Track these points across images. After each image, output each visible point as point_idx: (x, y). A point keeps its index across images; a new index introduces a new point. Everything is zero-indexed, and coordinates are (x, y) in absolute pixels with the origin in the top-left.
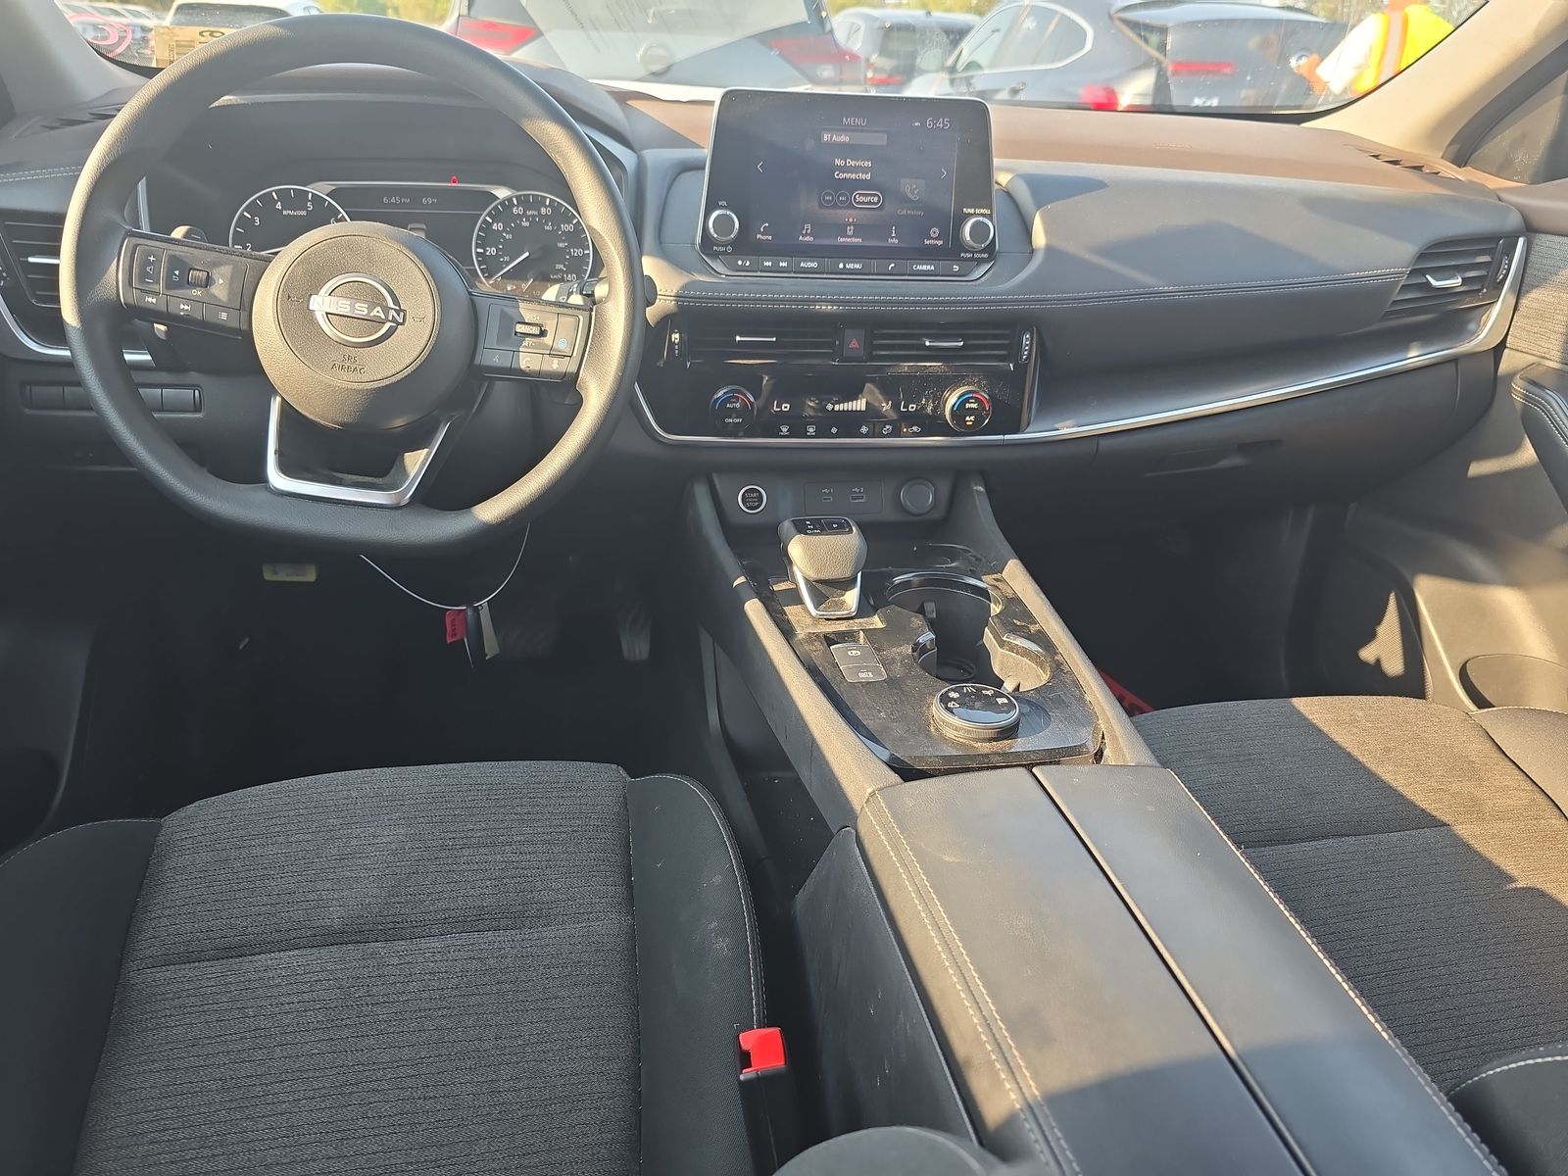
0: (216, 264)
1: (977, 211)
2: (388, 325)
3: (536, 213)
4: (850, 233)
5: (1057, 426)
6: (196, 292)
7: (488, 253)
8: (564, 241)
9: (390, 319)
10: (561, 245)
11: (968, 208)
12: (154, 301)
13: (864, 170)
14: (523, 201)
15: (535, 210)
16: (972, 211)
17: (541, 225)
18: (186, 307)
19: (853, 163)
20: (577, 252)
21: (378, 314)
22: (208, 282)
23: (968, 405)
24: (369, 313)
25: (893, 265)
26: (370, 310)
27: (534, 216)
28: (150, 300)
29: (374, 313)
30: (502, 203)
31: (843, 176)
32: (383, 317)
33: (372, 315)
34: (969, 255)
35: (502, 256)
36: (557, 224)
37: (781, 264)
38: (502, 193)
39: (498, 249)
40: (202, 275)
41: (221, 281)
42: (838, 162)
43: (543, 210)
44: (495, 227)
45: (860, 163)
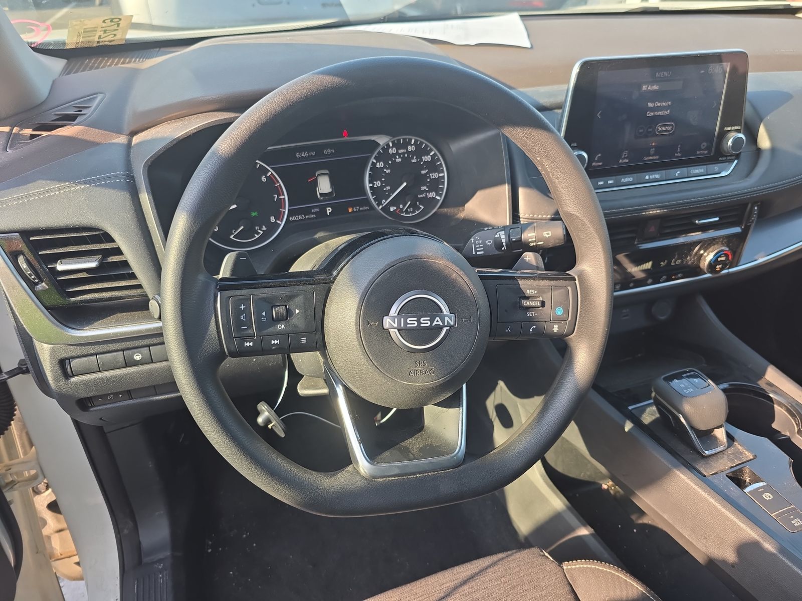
0: (291, 297)
1: (733, 128)
2: (445, 329)
3: (405, 151)
4: (652, 153)
5: (756, 258)
6: (281, 327)
7: (375, 186)
8: (425, 169)
9: (446, 324)
10: (423, 172)
11: (727, 127)
12: (251, 344)
13: (666, 108)
14: (397, 145)
15: (404, 149)
16: (729, 128)
17: (410, 159)
18: (276, 342)
19: (659, 104)
20: (434, 175)
21: (438, 323)
22: (289, 313)
23: (719, 259)
24: (432, 323)
25: (678, 172)
26: (432, 321)
27: (403, 153)
28: (248, 344)
29: (435, 323)
30: (383, 148)
31: (652, 114)
32: (442, 324)
33: (433, 325)
34: (724, 158)
35: (385, 186)
36: (419, 157)
37: (609, 182)
38: (382, 140)
39: (382, 182)
40: (282, 309)
41: (297, 311)
42: (650, 105)
43: (410, 148)
44: (378, 165)
45: (664, 104)
